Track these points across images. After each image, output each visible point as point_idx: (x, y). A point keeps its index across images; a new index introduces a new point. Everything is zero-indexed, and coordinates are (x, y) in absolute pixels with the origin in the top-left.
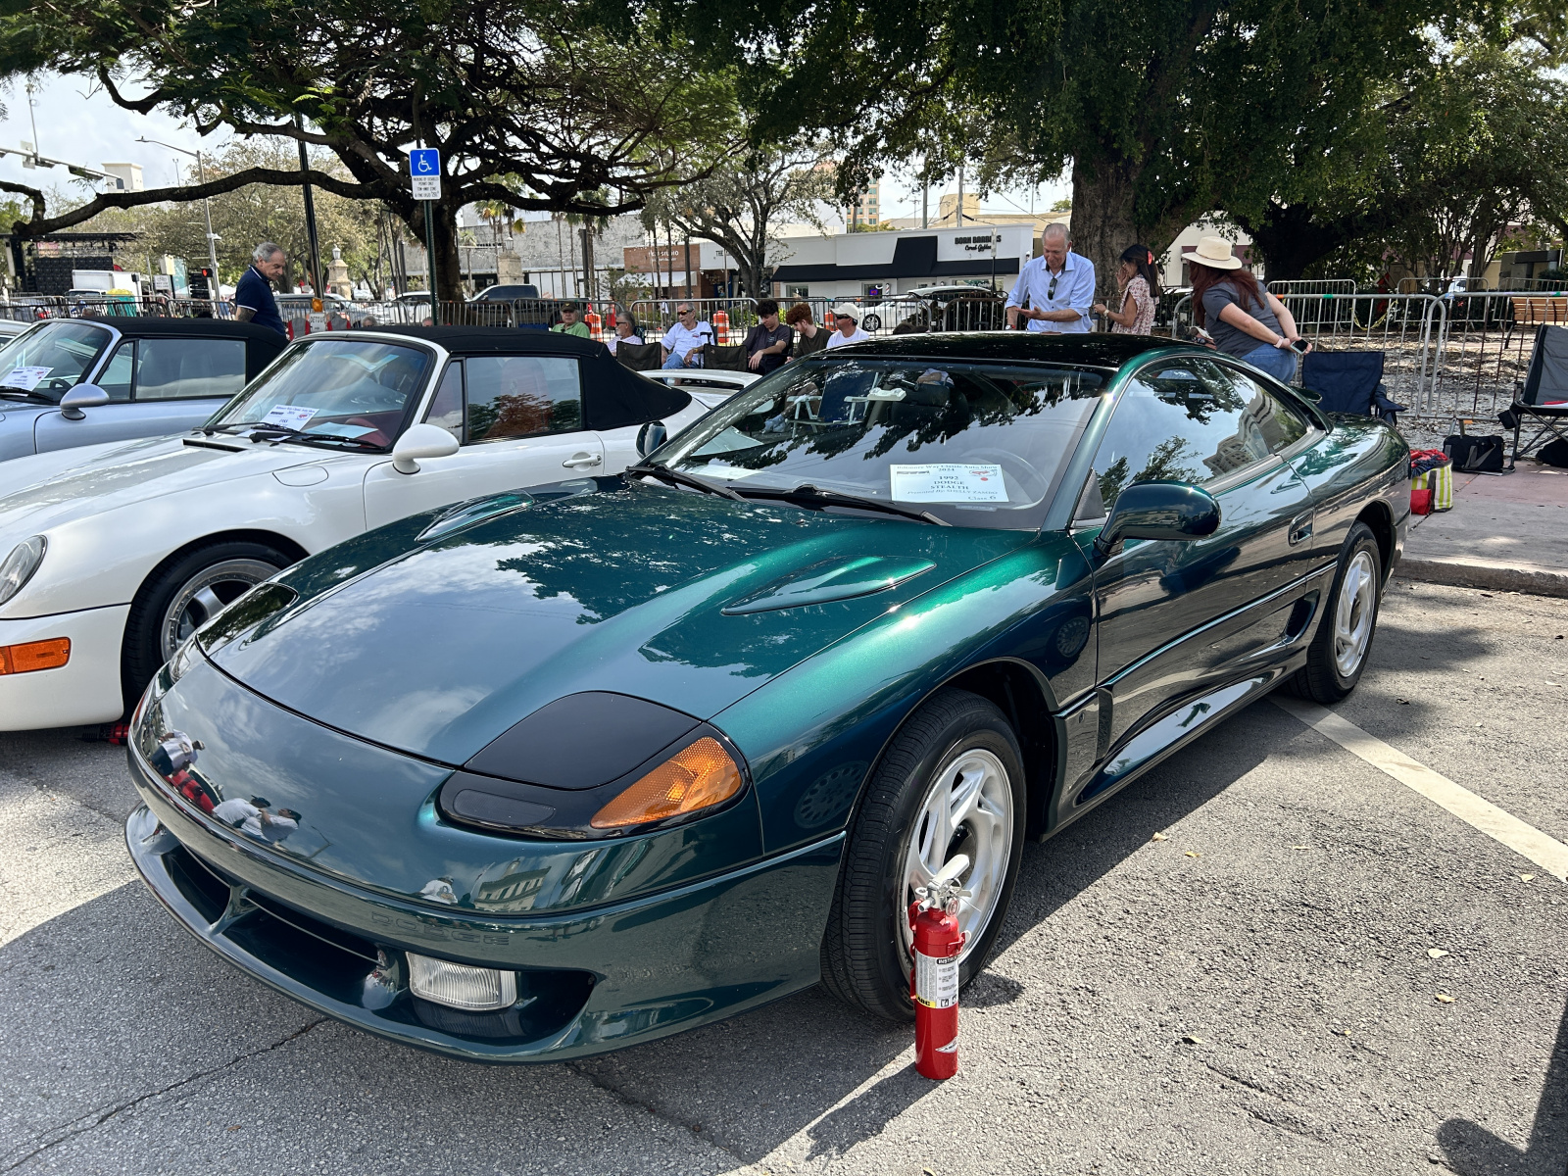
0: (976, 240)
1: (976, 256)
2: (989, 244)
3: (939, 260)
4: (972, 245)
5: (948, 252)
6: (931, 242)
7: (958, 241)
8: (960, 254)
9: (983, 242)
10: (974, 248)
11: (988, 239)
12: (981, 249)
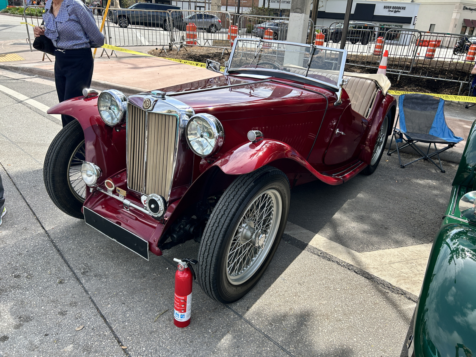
0: (393, 8)
1: (392, 14)
2: (400, 10)
3: (374, 14)
4: (391, 10)
5: (379, 11)
6: (373, 7)
7: (385, 7)
8: (385, 13)
9: (397, 9)
10: (392, 11)
11: (399, 8)
12: (395, 12)
